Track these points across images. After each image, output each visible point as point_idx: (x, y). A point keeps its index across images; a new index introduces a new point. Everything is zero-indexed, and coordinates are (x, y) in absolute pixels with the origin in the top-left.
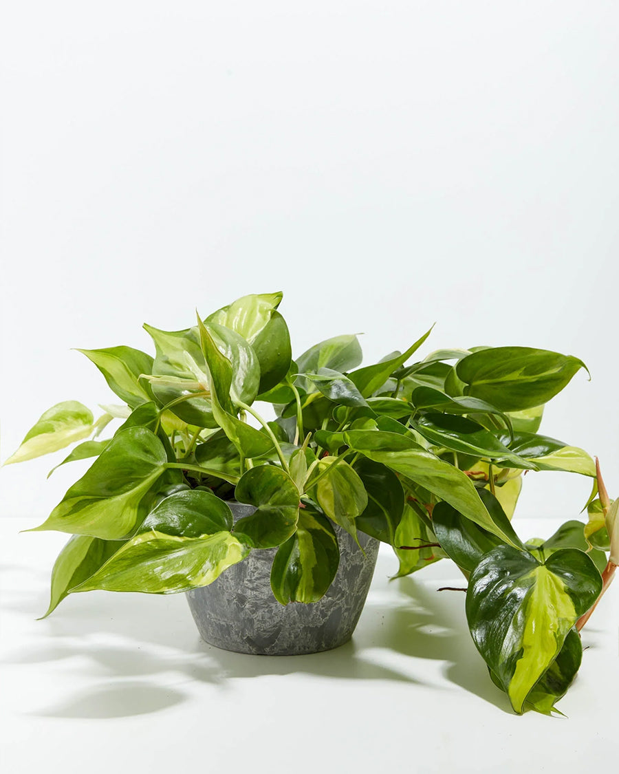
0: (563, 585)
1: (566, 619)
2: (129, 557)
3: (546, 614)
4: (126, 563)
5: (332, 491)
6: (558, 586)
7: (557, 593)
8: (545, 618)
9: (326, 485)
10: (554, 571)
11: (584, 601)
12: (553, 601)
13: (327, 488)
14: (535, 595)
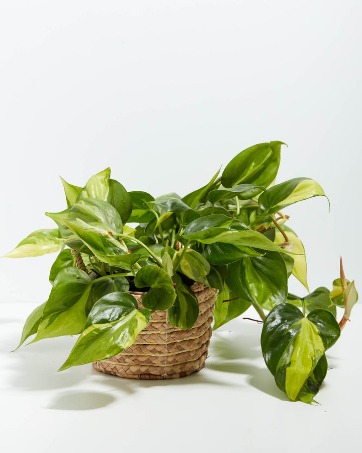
0: (317, 330)
1: (319, 350)
2: (84, 343)
3: (307, 345)
4: (83, 347)
5: (189, 265)
6: (314, 331)
7: (314, 335)
8: (306, 348)
9: (185, 262)
10: (313, 321)
11: (329, 340)
12: (311, 338)
13: (185, 264)
14: (301, 335)
